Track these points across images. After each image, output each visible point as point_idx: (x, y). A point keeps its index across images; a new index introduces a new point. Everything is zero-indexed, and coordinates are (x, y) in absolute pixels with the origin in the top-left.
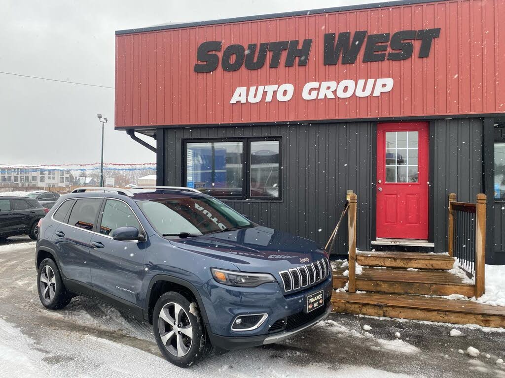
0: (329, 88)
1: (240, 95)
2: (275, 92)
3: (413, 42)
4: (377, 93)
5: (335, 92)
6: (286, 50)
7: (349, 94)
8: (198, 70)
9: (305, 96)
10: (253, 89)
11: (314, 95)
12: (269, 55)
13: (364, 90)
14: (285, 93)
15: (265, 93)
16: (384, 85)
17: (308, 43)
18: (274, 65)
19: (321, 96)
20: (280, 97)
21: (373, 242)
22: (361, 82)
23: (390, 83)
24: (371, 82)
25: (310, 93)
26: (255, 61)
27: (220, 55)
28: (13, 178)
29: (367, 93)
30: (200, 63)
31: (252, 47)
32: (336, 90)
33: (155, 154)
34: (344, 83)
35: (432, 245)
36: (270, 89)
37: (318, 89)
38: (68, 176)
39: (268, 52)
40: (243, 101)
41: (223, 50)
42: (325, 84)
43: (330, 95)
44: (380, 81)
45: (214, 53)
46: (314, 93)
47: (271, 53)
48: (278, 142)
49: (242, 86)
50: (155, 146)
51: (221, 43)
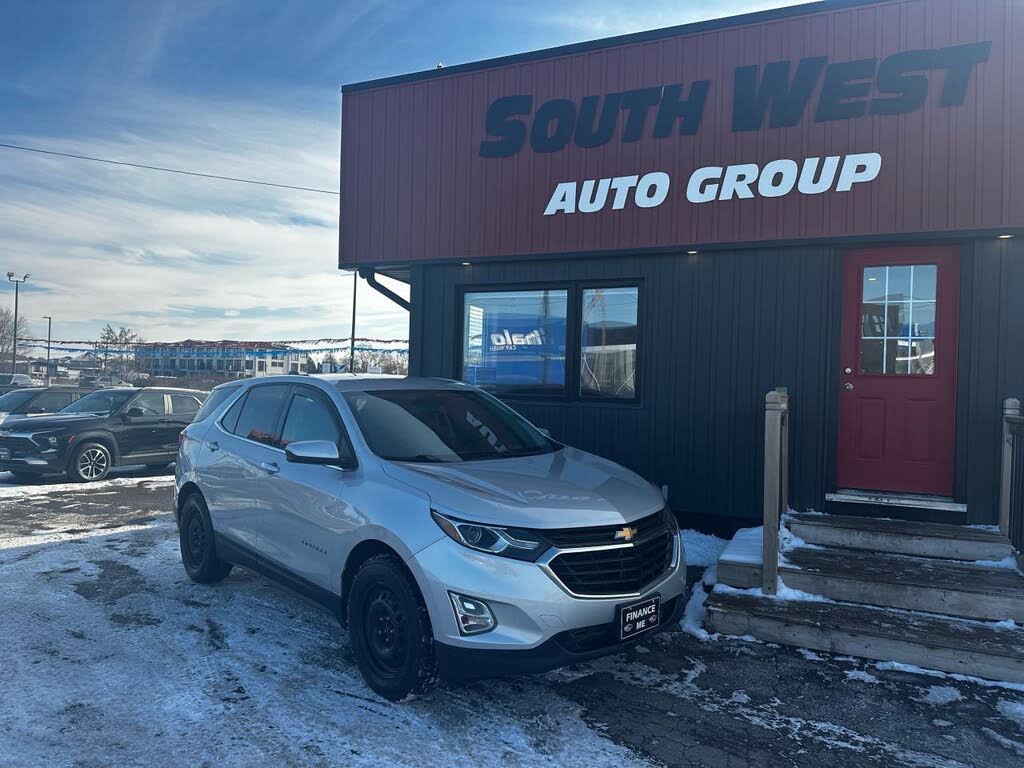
0: (741, 178)
1: (564, 199)
2: (632, 191)
3: (927, 73)
4: (844, 186)
5: (754, 186)
6: (656, 104)
7: (784, 188)
8: (488, 151)
9: (693, 195)
10: (589, 185)
11: (711, 192)
12: (623, 117)
13: (816, 180)
14: (652, 190)
15: (612, 193)
16: (861, 169)
17: (701, 88)
18: (633, 134)
19: (726, 195)
20: (642, 201)
21: (829, 497)
22: (811, 164)
23: (873, 163)
24: (832, 162)
25: (702, 190)
26: (595, 128)
27: (529, 120)
28: (215, 364)
29: (824, 185)
30: (491, 139)
31: (590, 103)
32: (757, 182)
34: (773, 167)
35: (962, 508)
36: (623, 184)
37: (720, 181)
38: (304, 361)
39: (621, 111)
40: (569, 208)
41: (533, 112)
42: (733, 171)
43: (745, 193)
44: (852, 161)
45: (517, 117)
46: (712, 190)
47: (627, 112)
48: (637, 289)
49: (568, 181)
50: (407, 298)
51: (531, 97)
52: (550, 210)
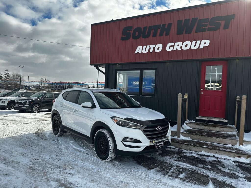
0: (178, 45)
1: (139, 50)
2: (154, 48)
3: (221, 22)
4: (201, 47)
5: (181, 47)
6: (160, 28)
7: (188, 48)
8: (123, 39)
9: (168, 49)
10: (145, 47)
11: (171, 49)
12: (153, 31)
13: (195, 46)
14: (158, 48)
15: (150, 49)
16: (205, 43)
17: (170, 25)
18: (154, 35)
19: (175, 49)
20: (156, 50)
21: (197, 118)
22: (194, 42)
23: (208, 42)
24: (199, 42)
25: (170, 48)
26: (146, 34)
27: (132, 32)
29: (197, 47)
30: (123, 36)
31: (145, 28)
33: (104, 75)
34: (185, 43)
35: (226, 121)
36: (152, 47)
37: (174, 46)
39: (152, 30)
40: (140, 52)
41: (133, 30)
42: (177, 44)
43: (179, 49)
44: (203, 41)
45: (129, 31)
46: (172, 48)
47: (153, 30)
48: (155, 70)
49: (140, 46)
50: (104, 72)
51: (132, 27)
52: (136, 52)
